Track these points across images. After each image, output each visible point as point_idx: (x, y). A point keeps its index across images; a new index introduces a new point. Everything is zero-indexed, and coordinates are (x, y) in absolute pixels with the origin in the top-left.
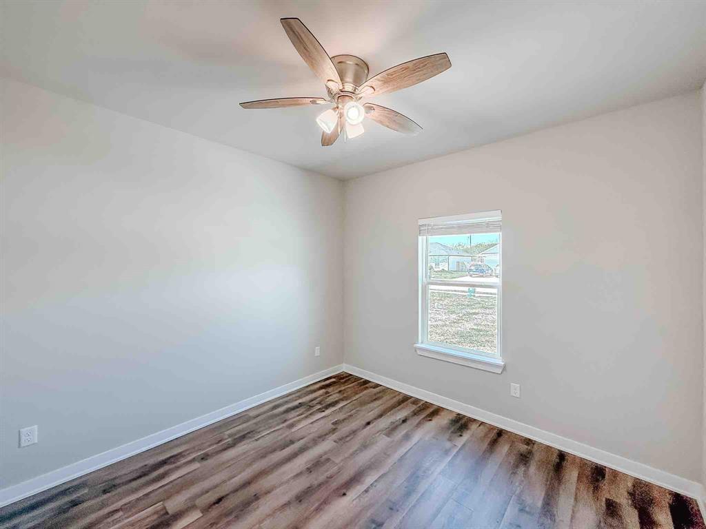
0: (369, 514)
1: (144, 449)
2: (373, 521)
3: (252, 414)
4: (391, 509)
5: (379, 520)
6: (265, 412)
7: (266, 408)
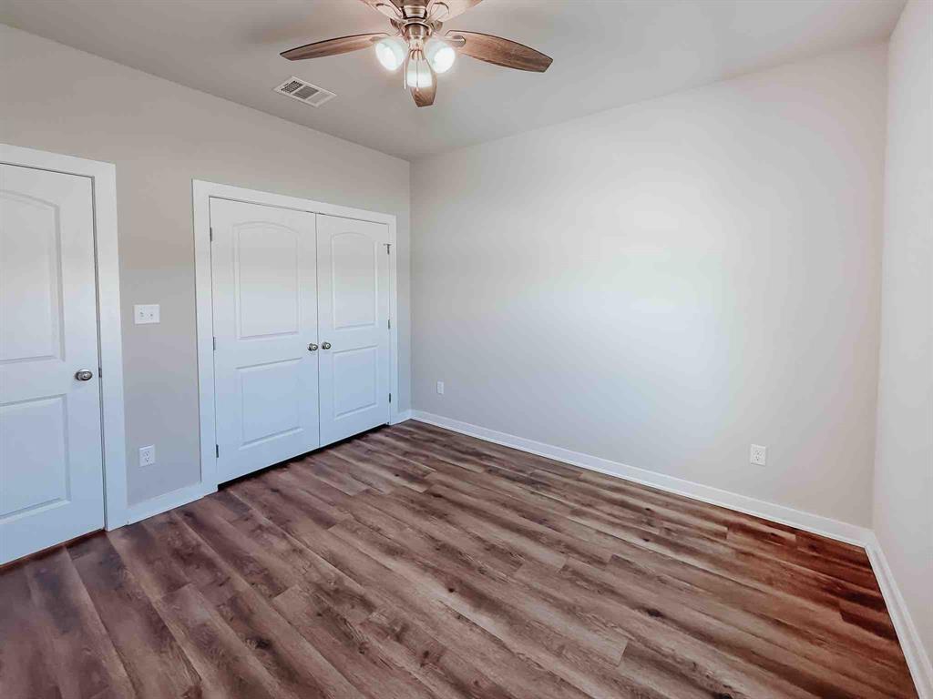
0: (417, 622)
1: (492, 441)
2: (405, 628)
3: (584, 476)
4: (426, 654)
5: (406, 636)
6: (592, 483)
7: (606, 482)
